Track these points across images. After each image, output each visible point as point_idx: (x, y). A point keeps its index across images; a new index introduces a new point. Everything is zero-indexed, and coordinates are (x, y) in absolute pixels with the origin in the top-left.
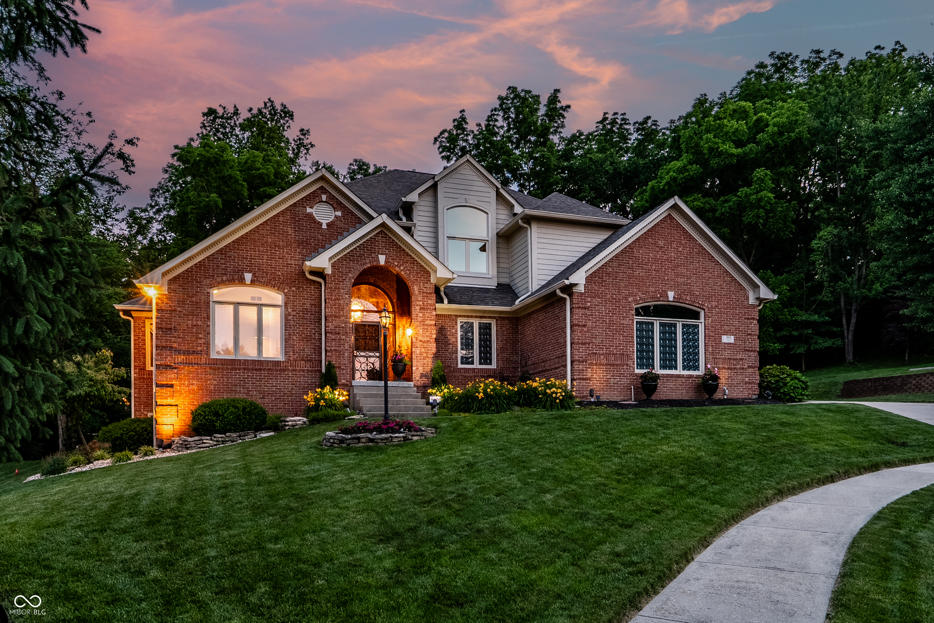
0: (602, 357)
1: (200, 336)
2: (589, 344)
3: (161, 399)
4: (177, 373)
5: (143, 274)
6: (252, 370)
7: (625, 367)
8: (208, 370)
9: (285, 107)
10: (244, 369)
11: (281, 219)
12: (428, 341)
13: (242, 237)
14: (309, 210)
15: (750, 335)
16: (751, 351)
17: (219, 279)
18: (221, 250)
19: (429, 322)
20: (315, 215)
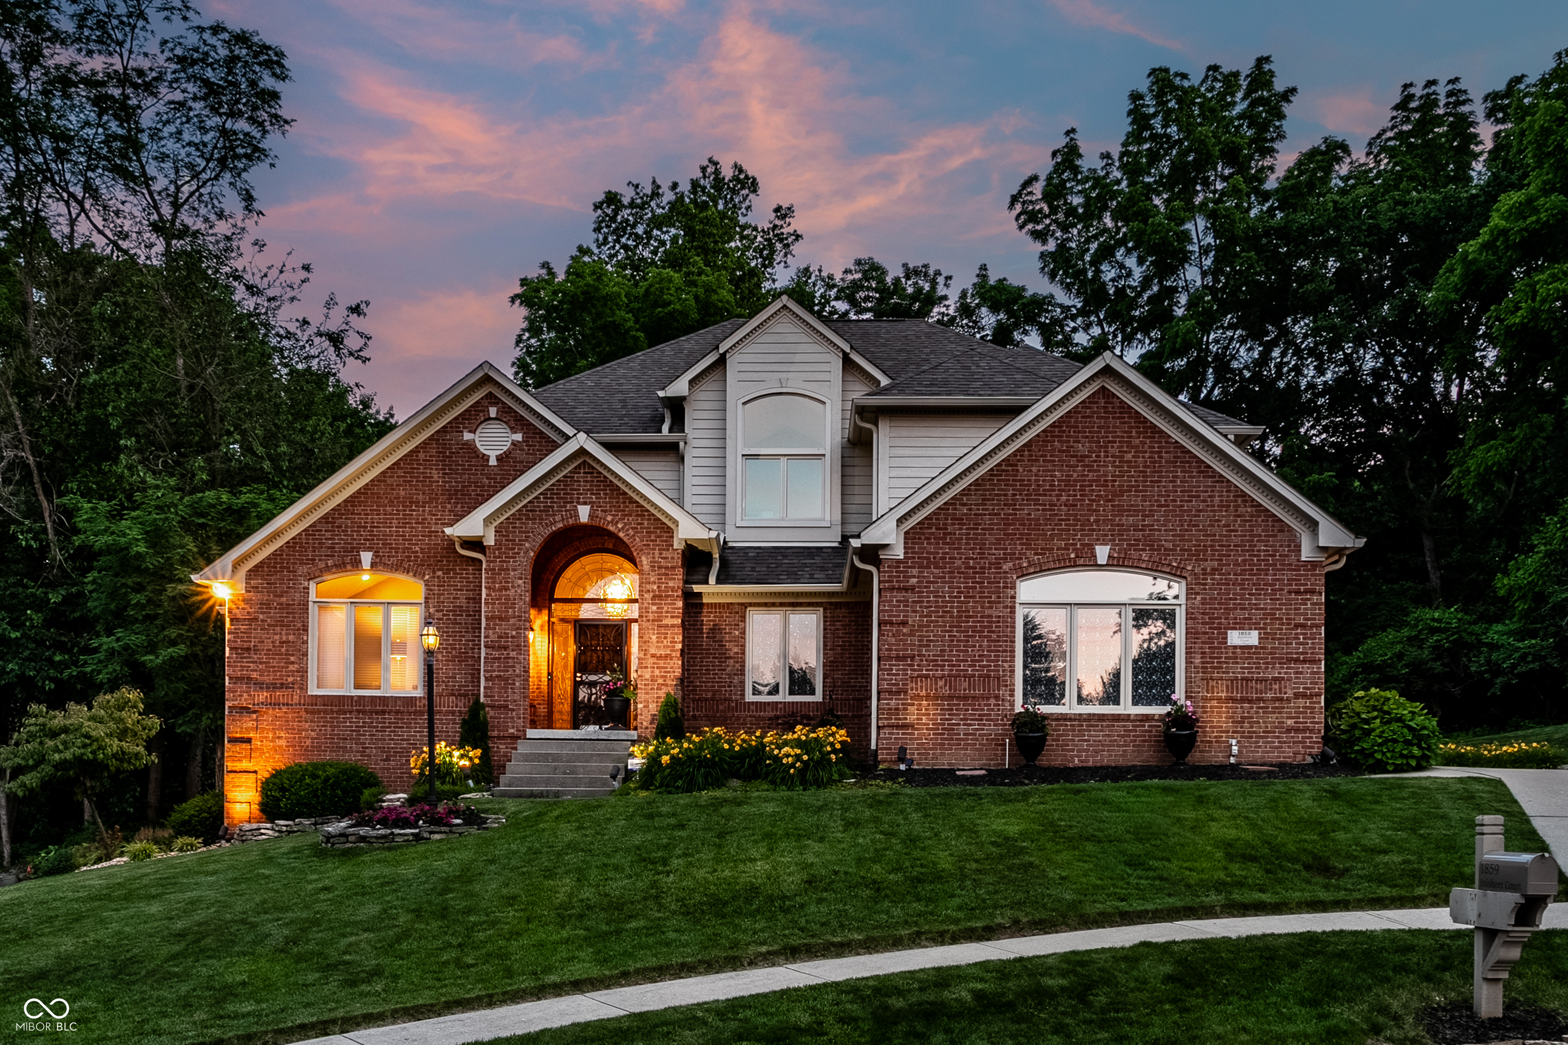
0: (941, 683)
1: (292, 659)
2: (913, 658)
3: (234, 761)
4: (256, 720)
5: (210, 561)
6: (371, 712)
7: (992, 701)
8: (303, 714)
9: (741, 171)
10: (358, 711)
11: (421, 456)
12: (666, 656)
13: (359, 492)
14: (467, 436)
15: (1303, 626)
16: (1304, 661)
17: (322, 565)
18: (325, 518)
19: (668, 621)
20: (478, 445)
